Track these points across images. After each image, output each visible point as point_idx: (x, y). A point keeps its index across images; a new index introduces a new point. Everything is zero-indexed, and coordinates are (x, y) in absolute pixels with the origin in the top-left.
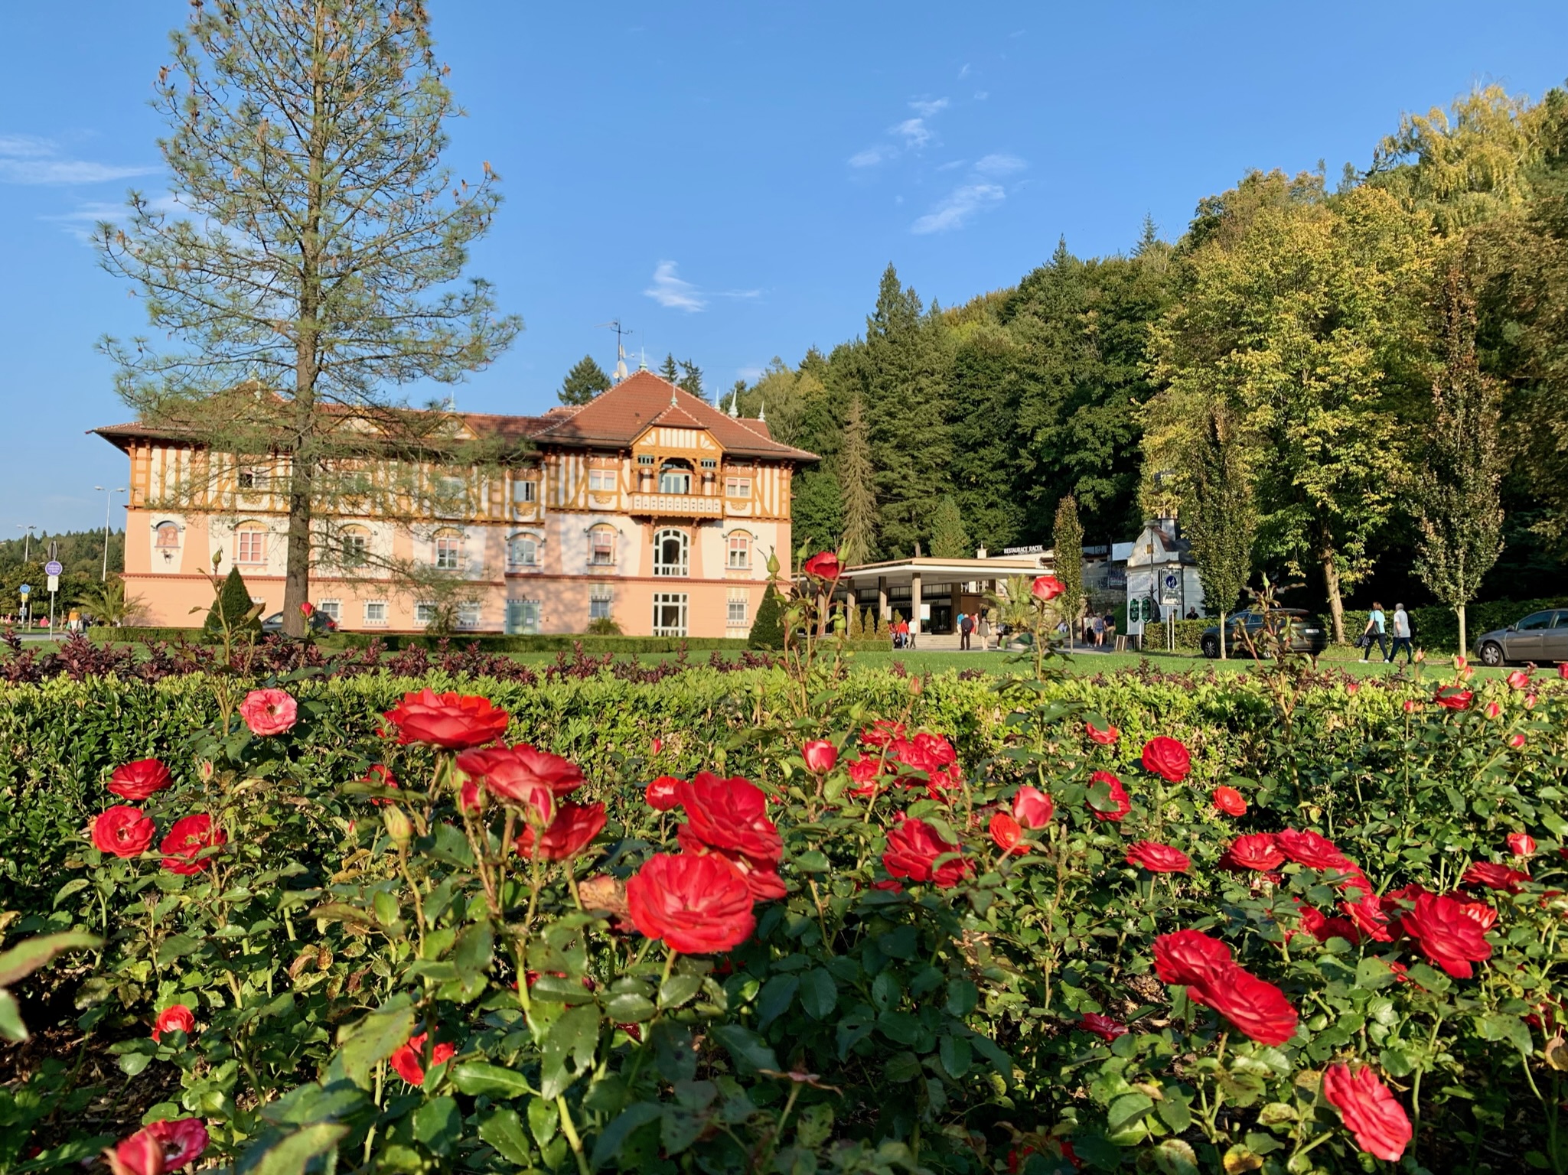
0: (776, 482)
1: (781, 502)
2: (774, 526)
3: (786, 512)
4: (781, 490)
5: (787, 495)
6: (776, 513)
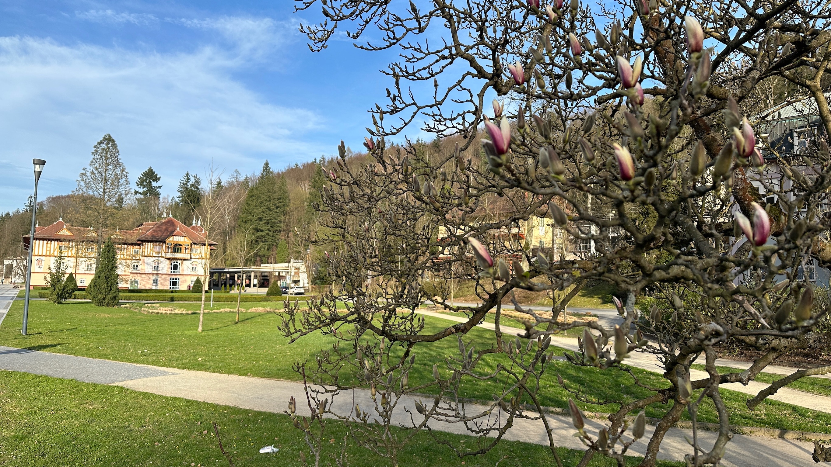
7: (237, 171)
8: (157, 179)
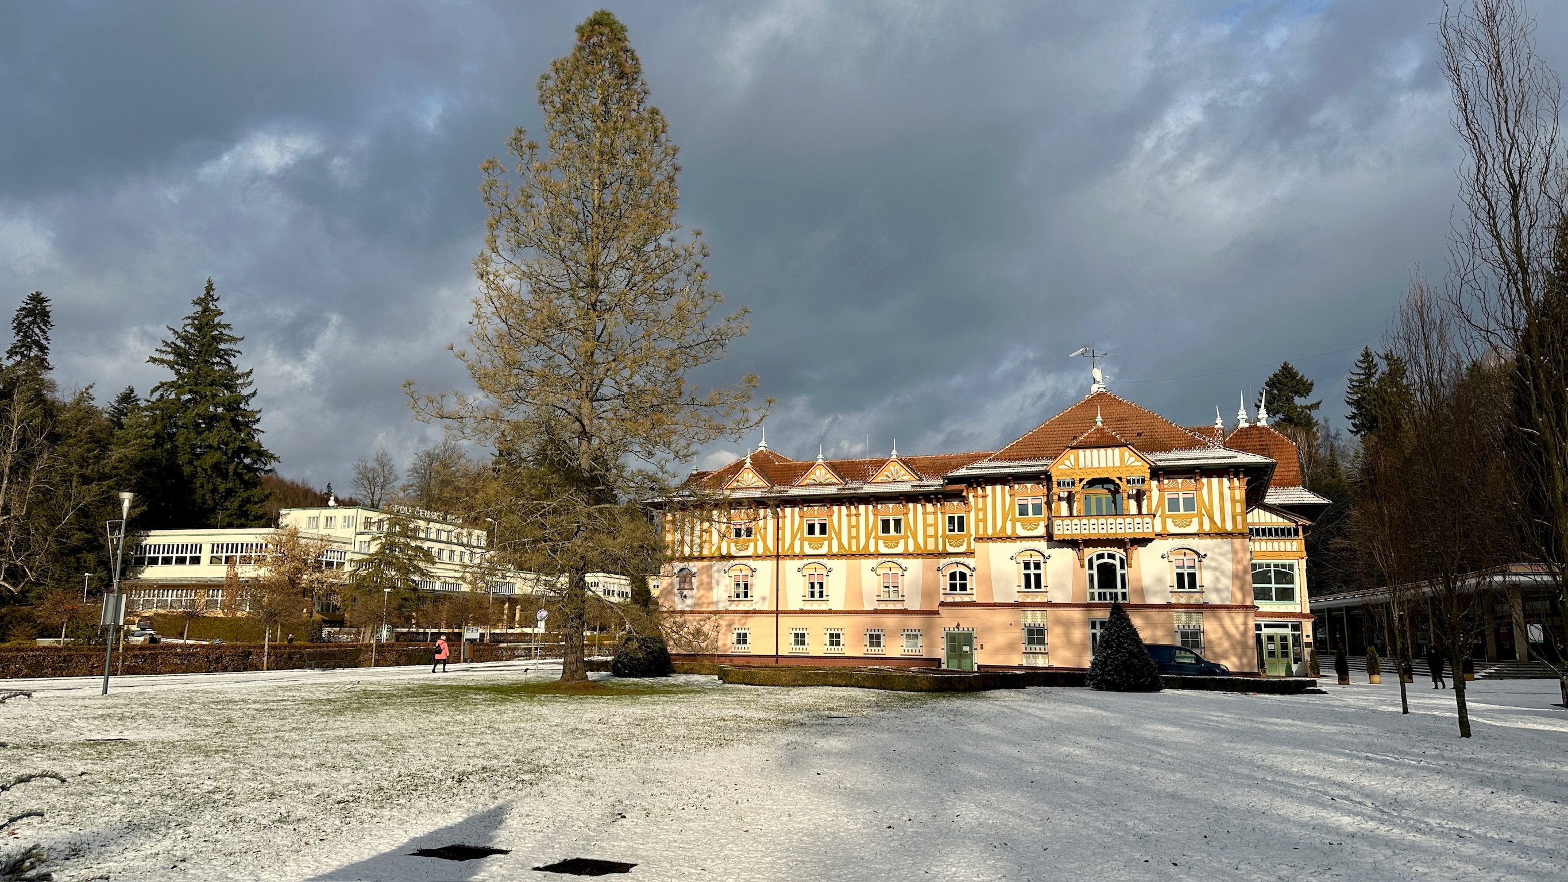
8: (1304, 388)
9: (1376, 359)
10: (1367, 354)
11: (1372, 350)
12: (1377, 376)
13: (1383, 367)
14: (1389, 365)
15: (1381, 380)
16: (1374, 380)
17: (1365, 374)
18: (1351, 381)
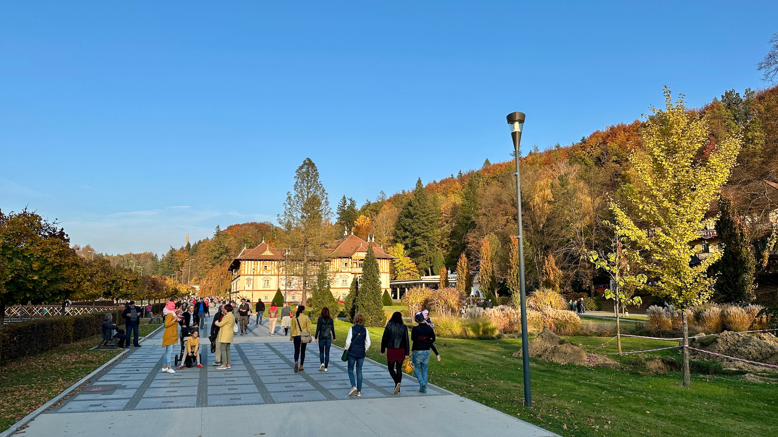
0: (386, 263)
1: (387, 268)
2: (386, 274)
3: (388, 271)
4: (387, 265)
5: (388, 267)
6: (386, 272)
7: (382, 192)
9: (347, 199)
10: (344, 198)
11: (346, 197)
12: (347, 205)
13: (348, 202)
14: (351, 202)
15: (348, 207)
16: (345, 206)
17: (343, 204)
18: (339, 206)
